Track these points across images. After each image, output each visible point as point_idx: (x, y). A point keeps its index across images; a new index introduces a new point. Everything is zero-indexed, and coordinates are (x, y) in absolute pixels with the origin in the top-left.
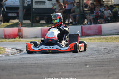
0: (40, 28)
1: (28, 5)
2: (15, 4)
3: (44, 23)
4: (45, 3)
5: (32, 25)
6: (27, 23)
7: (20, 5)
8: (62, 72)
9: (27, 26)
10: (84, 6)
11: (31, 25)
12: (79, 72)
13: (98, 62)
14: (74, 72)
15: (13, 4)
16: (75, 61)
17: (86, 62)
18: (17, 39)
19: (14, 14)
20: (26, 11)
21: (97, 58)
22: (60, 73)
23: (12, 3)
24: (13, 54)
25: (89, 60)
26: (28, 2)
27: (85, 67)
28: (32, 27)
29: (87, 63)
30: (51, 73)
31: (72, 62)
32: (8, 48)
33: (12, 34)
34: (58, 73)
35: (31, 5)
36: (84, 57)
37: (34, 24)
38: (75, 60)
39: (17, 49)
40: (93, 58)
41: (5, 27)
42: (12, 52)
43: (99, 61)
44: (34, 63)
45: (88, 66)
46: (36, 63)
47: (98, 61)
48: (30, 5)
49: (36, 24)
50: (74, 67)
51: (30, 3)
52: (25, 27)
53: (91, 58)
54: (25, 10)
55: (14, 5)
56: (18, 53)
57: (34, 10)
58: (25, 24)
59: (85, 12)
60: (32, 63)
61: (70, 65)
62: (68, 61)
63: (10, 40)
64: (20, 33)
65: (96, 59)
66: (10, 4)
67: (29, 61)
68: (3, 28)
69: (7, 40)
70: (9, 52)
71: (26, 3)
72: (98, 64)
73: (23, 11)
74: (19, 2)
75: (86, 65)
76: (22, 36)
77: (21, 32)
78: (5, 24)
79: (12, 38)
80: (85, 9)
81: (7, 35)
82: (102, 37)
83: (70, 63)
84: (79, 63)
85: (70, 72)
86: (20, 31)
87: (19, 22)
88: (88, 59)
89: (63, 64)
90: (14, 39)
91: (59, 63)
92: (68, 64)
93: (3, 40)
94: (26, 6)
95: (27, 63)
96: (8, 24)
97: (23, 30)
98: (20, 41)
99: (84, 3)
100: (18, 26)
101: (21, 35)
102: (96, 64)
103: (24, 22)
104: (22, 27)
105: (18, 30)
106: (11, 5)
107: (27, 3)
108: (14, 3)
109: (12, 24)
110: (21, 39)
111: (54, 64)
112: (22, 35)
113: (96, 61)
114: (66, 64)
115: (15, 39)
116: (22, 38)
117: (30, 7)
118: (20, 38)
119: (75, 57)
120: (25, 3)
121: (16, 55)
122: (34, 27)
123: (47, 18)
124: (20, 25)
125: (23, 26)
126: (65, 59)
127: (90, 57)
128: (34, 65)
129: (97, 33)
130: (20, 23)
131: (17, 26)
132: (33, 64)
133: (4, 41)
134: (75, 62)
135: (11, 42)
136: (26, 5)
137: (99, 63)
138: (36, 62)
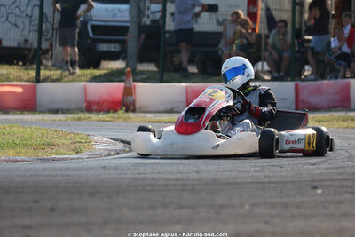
0: (184, 84)
1: (152, 21)
2: (119, 19)
3: (194, 74)
4: (199, 19)
5: (162, 75)
6: (149, 71)
7: (130, 22)
8: (252, 205)
9: (149, 78)
10: (304, 28)
11: (158, 76)
12: (297, 207)
13: (345, 180)
14: (285, 206)
15: (111, 19)
16: (283, 177)
17: (313, 181)
18: (121, 113)
19: (112, 45)
20: (146, 39)
21: (341, 170)
22: (247, 207)
23: (111, 14)
24: (112, 153)
25: (321, 174)
26: (153, 13)
27: (312, 192)
28: (162, 81)
29: (316, 184)
30: (222, 207)
31: (276, 180)
32: (100, 138)
33: (108, 101)
34: (242, 206)
35: (161, 22)
36: (306, 167)
37: (166, 75)
38: (284, 174)
39: (122, 141)
40: (331, 171)
41: (87, 81)
42: (109, 148)
43: (350, 180)
44: (174, 180)
45: (319, 191)
46: (178, 180)
47: (346, 177)
48: (157, 21)
49: (172, 74)
50: (282, 192)
51: (158, 16)
52: (144, 81)
53: (326, 168)
54: (143, 36)
55: (115, 22)
56: (125, 152)
57: (167, 35)
58: (142, 72)
59: (306, 45)
60: (168, 180)
61: (272, 185)
62: (265, 177)
63: (102, 116)
64: (130, 99)
65: (341, 174)
66: (105, 19)
67: (159, 173)
68: (84, 83)
69: (94, 116)
70: (102, 147)
71: (148, 16)
72: (347, 186)
73: (139, 37)
74: (127, 12)
75: (315, 188)
76: (134, 106)
77: (132, 94)
78: (87, 72)
79: (108, 111)
80: (307, 37)
81: (94, 103)
82: (352, 114)
83: (270, 183)
84: (293, 182)
85: (274, 205)
86: (128, 91)
87: (127, 67)
88: (318, 172)
89: (252, 183)
90: (111, 115)
91: (239, 180)
92: (267, 185)
93: (82, 115)
94: (148, 26)
95: (153, 178)
96: (97, 72)
97: (137, 88)
98: (129, 118)
99: (303, 21)
100: (124, 78)
101: (131, 103)
102: (341, 186)
103: (142, 67)
104: (134, 81)
105: (122, 91)
106: (106, 22)
107: (151, 16)
108: (115, 16)
109: (107, 71)
110: (132, 115)
111: (227, 184)
112: (133, 103)
113: (341, 177)
114: (261, 184)
115: (115, 115)
116: (134, 111)
117: (157, 26)
118: (127, 111)
119: (281, 167)
120: (144, 15)
121: (120, 156)
122: (167, 82)
123: (202, 58)
124: (128, 77)
125: (138, 78)
126: (254, 171)
127: (322, 166)
128: (174, 185)
129: (335, 104)
130: (128, 69)
131: (122, 78)
132: (171, 182)
133: (84, 119)
134: (284, 180)
135: (104, 121)
136: (147, 21)
137: (349, 184)
138: (179, 176)
